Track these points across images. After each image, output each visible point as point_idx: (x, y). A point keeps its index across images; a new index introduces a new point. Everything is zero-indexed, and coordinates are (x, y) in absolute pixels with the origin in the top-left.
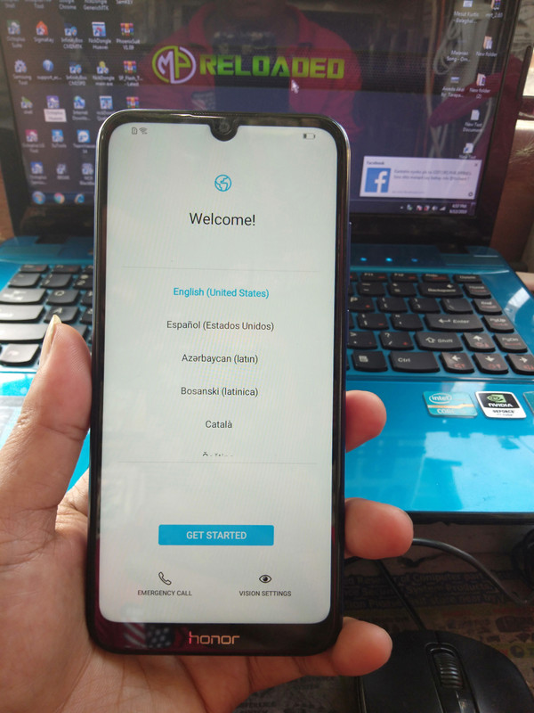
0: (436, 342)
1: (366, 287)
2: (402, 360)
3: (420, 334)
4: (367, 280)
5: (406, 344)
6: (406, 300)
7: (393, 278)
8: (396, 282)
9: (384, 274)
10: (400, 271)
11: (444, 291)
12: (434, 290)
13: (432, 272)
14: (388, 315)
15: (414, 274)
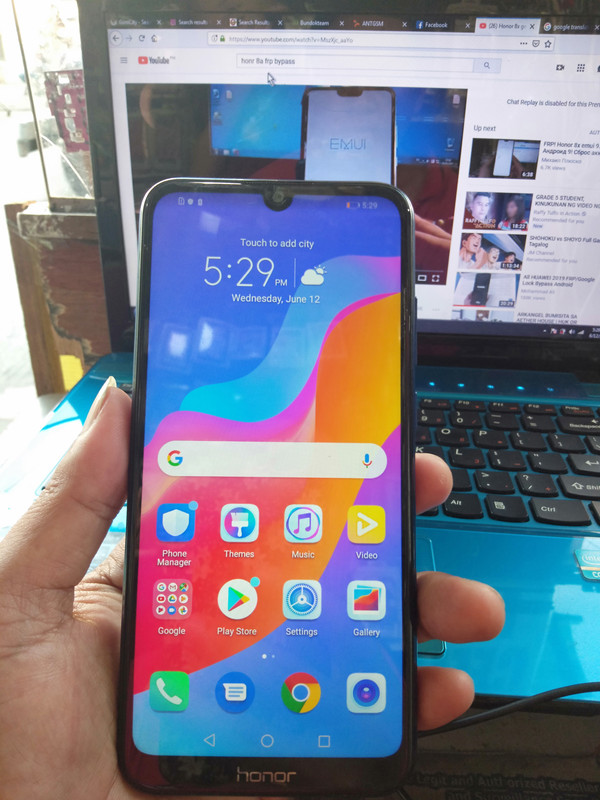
0: (584, 488)
1: (497, 419)
2: (546, 509)
3: (564, 478)
4: (496, 410)
5: (548, 489)
6: (545, 435)
7: (527, 410)
8: (531, 414)
9: (516, 404)
10: (534, 402)
11: (588, 427)
12: (576, 426)
13: (573, 404)
14: (524, 454)
15: (551, 406)
